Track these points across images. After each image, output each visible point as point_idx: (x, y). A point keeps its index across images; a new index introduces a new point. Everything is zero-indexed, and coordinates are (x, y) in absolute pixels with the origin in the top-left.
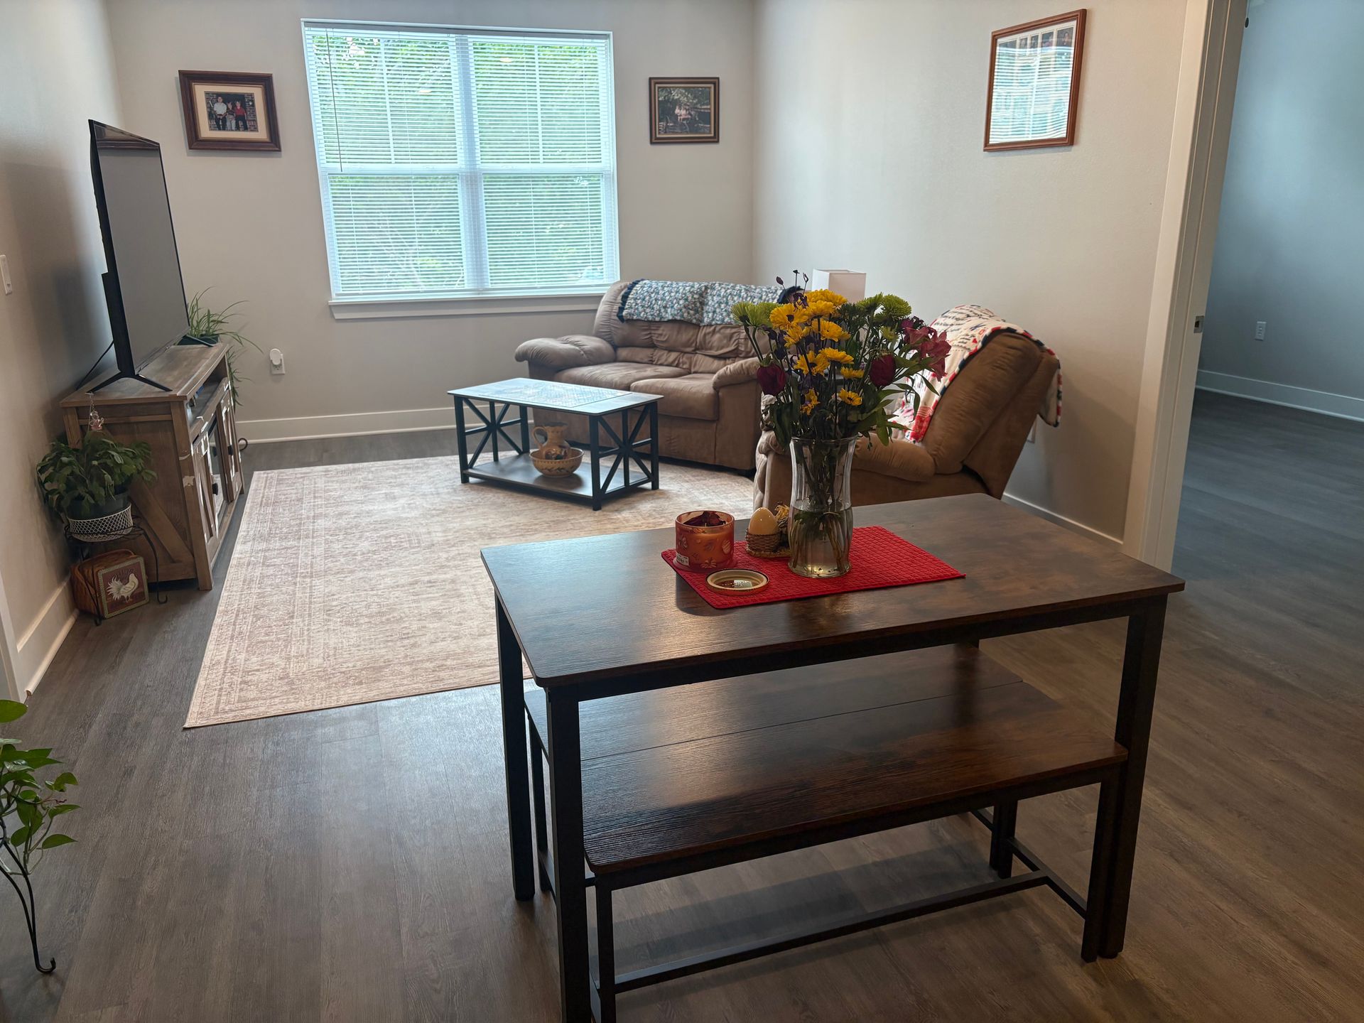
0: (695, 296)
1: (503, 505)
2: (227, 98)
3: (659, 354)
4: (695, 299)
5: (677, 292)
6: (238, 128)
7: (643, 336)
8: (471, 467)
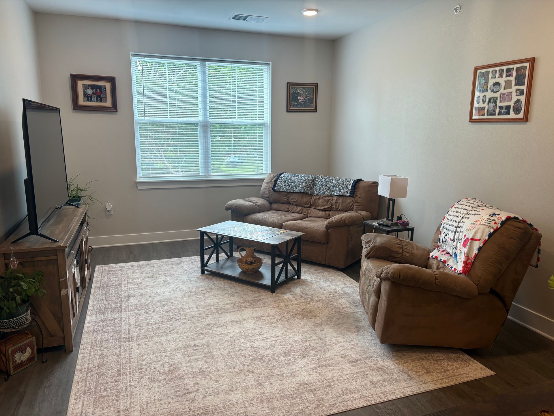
0: (310, 182)
1: (224, 289)
2: (93, 87)
3: (292, 207)
4: (310, 183)
5: (301, 179)
6: (97, 101)
7: (284, 199)
8: (206, 266)
